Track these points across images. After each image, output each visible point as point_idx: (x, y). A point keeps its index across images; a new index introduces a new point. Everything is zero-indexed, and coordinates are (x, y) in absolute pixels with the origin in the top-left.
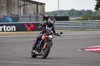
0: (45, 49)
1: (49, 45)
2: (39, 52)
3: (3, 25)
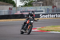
0: (29, 29)
2: (26, 31)
3: (55, 14)
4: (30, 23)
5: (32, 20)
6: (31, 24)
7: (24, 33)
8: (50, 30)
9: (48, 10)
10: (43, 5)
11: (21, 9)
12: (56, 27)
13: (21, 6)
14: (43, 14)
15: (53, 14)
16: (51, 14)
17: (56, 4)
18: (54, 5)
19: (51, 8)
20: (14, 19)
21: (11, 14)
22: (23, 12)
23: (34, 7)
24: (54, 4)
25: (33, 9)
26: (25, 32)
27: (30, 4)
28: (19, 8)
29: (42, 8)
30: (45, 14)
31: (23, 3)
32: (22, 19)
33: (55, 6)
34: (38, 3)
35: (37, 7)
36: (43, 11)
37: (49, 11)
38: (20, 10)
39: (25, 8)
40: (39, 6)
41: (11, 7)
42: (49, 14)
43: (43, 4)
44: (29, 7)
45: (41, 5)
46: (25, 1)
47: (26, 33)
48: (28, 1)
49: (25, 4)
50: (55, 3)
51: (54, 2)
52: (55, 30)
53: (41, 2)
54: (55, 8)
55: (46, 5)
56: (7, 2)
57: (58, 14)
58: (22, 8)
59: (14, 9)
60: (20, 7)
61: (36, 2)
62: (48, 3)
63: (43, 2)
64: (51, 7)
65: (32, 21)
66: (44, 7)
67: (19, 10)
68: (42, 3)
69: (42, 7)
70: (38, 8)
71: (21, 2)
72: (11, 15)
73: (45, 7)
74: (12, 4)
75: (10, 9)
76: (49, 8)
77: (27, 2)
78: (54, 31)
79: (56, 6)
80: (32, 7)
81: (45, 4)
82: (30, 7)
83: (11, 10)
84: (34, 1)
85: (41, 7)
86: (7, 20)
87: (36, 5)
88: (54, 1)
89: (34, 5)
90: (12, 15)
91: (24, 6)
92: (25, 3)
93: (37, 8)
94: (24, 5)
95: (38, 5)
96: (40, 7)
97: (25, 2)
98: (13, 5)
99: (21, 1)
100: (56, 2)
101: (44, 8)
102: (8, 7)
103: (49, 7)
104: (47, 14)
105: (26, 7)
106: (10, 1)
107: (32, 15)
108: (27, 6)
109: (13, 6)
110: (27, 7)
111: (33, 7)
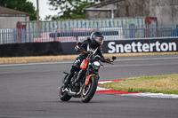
0: (87, 86)
1: (95, 79)
2: (77, 92)
3: (154, 41)
4: (91, 67)
5: (97, 59)
6: (94, 71)
7: (73, 99)
8: (139, 87)
9: (133, 29)
10: (117, 16)
11: (51, 26)
12: (156, 81)
13: (54, 18)
14: (117, 42)
15: (148, 42)
16: (143, 42)
17: (157, 12)
18: (152, 15)
19: (141, 24)
20: (32, 58)
21: (23, 42)
22: (59, 36)
23: (92, 21)
24: (149, 12)
25: (88, 25)
26: (76, 96)
27: (80, 13)
28: (47, 24)
29: (116, 24)
30: (124, 43)
31: (59, 8)
32: (56, 55)
33: (152, 18)
34: (103, 9)
35: (100, 21)
36: (116, 33)
37: (136, 34)
38: (50, 28)
39: (63, 23)
40: (107, 17)
41: (22, 19)
42: (136, 42)
43: (118, 11)
44: (75, 21)
45: (113, 15)
46: (64, 2)
47: (77, 99)
48: (73, 3)
49: (65, 12)
50: (153, 10)
51: (149, 6)
52: (152, 88)
53: (110, 7)
54: (154, 23)
55: (127, 15)
56: (9, 7)
57: (161, 41)
58: (55, 22)
59: (31, 26)
60: (50, 19)
61: (97, 6)
62: (132, 10)
63: (118, 6)
64: (140, 20)
65: (97, 63)
66: (120, 20)
67: (45, 29)
68: (116, 8)
69: (116, 21)
70: (104, 25)
71: (51, 6)
72: (21, 44)
73: (124, 20)
74: (24, 11)
75: (19, 25)
76: (136, 24)
77: (70, 6)
78: (150, 91)
79: (156, 19)
80: (83, 21)
81: (123, 11)
82: (79, 22)
83: (23, 31)
84: (91, 3)
85: (112, 20)
86: (9, 58)
87: (96, 14)
88: (151, 3)
89: (90, 14)
90: (27, 44)
91: (61, 17)
92: (64, 10)
93: (100, 24)
94: (62, 14)
95: (103, 13)
96: (108, 21)
97: (63, 5)
98: (27, 15)
99: (51, 3)
100: (157, 7)
101: (120, 24)
102: (15, 20)
103: (134, 21)
104: (130, 42)
105: (67, 22)
106: (19, 3)
107: (95, 45)
108: (71, 18)
109: (28, 18)
110: (71, 22)
111: (87, 21)
